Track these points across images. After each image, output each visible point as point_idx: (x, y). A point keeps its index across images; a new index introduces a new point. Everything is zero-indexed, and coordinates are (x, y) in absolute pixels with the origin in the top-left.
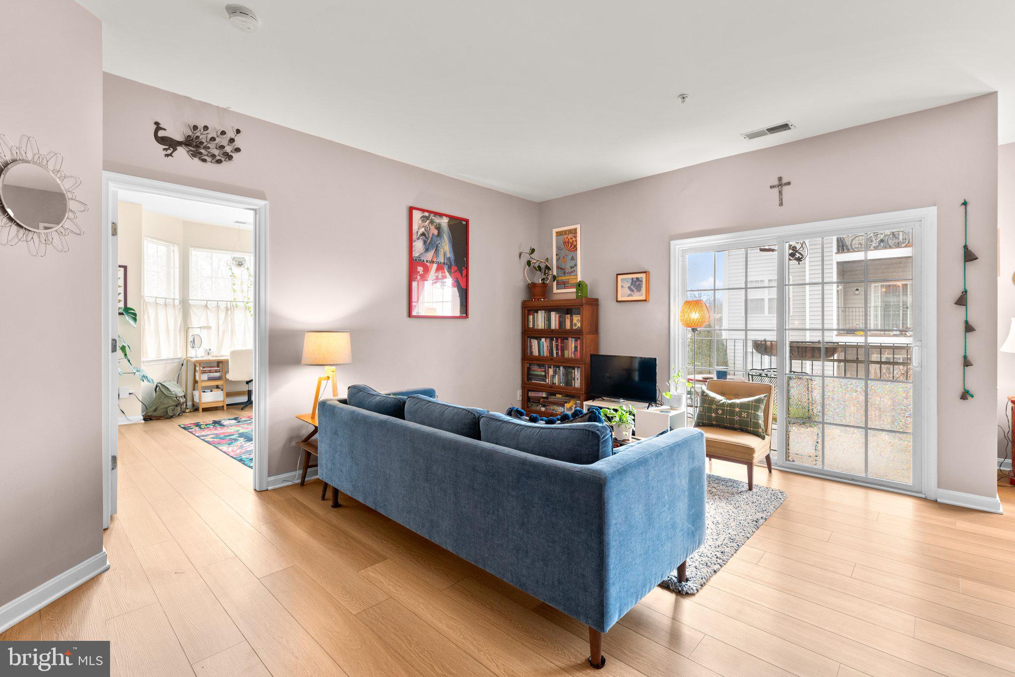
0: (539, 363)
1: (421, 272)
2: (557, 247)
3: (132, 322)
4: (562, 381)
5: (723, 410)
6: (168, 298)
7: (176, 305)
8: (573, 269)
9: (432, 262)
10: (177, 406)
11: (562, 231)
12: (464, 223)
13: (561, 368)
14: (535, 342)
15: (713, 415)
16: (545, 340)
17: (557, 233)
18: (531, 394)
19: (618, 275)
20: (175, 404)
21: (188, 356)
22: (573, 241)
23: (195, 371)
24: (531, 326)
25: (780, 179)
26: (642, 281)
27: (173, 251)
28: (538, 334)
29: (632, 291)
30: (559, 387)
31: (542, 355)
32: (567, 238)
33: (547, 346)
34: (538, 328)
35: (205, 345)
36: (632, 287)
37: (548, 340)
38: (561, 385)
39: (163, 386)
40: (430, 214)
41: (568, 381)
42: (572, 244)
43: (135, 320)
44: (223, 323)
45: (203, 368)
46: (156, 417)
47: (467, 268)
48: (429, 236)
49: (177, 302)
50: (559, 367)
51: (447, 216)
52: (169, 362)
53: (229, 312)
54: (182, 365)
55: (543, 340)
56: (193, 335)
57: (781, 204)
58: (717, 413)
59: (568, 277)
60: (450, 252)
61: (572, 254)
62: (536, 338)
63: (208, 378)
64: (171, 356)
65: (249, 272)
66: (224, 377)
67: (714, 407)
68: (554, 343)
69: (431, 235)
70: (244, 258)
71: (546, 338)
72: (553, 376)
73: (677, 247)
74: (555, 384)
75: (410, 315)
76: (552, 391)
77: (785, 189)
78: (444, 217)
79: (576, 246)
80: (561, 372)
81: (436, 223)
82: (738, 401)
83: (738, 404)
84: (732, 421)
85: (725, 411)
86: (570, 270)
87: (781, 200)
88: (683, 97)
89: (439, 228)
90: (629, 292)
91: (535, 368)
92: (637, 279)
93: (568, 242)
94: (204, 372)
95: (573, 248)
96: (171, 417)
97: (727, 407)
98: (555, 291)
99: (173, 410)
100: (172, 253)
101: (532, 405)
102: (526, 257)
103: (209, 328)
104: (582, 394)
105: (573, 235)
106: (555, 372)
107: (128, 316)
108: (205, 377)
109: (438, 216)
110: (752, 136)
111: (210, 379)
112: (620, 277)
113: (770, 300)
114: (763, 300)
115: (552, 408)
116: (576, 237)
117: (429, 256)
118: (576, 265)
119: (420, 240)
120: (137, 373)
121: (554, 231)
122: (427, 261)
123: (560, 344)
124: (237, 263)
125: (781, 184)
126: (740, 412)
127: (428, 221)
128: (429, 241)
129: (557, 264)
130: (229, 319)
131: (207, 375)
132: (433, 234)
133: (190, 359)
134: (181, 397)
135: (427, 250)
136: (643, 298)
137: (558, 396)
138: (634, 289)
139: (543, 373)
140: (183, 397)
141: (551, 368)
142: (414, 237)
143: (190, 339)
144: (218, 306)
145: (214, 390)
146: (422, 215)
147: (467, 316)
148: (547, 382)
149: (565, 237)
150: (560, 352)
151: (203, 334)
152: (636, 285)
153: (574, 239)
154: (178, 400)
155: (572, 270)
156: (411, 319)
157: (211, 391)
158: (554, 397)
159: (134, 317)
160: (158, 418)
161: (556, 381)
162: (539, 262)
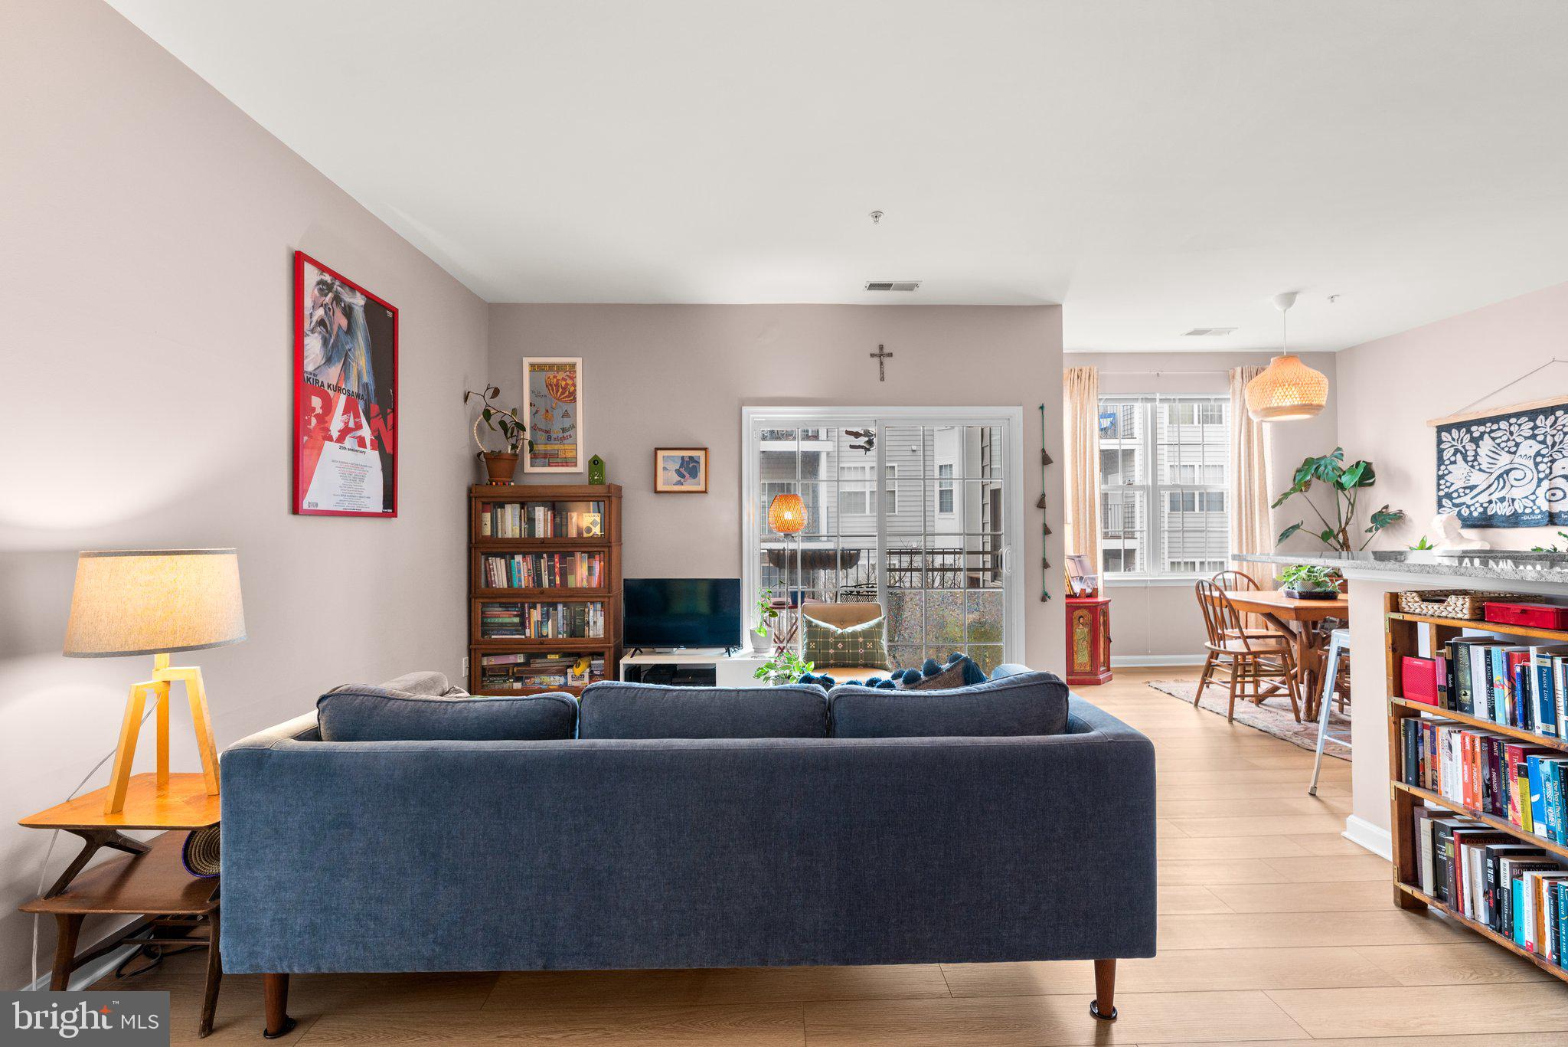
0: (504, 600)
1: (319, 411)
2: (532, 391)
4: (561, 629)
5: (844, 643)
8: (567, 434)
9: (338, 389)
11: (545, 365)
12: (390, 314)
13: (560, 607)
14: (498, 566)
15: (831, 651)
16: (524, 557)
17: (532, 365)
18: (485, 662)
19: (657, 449)
22: (567, 384)
24: (487, 531)
25: (881, 347)
26: (699, 463)
28: (507, 549)
29: (683, 476)
30: (555, 640)
31: (516, 585)
32: (555, 377)
33: (529, 570)
34: (506, 536)
36: (682, 470)
37: (529, 558)
38: (560, 636)
40: (336, 283)
41: (577, 629)
42: (564, 389)
47: (395, 411)
48: (332, 329)
50: (554, 606)
51: (364, 292)
55: (518, 558)
57: (882, 379)
58: (836, 648)
59: (556, 447)
60: (368, 373)
61: (565, 407)
62: (502, 555)
67: (832, 640)
68: (544, 563)
69: (335, 328)
71: (525, 554)
72: (541, 624)
73: (751, 416)
74: (547, 636)
75: (296, 508)
76: (537, 650)
77: (887, 361)
78: (358, 294)
79: (573, 394)
80: (560, 615)
81: (344, 302)
82: (859, 628)
83: (860, 632)
84: (856, 656)
85: (847, 644)
86: (561, 435)
87: (882, 373)
88: (876, 215)
89: (348, 312)
90: (677, 478)
91: (497, 610)
92: (691, 458)
93: (557, 385)
95: (568, 397)
97: (848, 638)
98: (528, 468)
101: (491, 681)
102: (478, 403)
104: (609, 648)
105: (568, 373)
106: (546, 616)
109: (347, 288)
110: (873, 286)
112: (660, 454)
113: (872, 493)
114: (863, 493)
115: (537, 680)
116: (573, 378)
117: (332, 375)
118: (574, 427)
119: (316, 334)
121: (527, 361)
122: (329, 386)
123: (558, 565)
125: (881, 354)
126: (865, 643)
127: (330, 295)
128: (332, 341)
129: (531, 423)
132: (340, 327)
135: (329, 360)
136: (701, 488)
137: (551, 657)
138: (685, 473)
139: (516, 620)
141: (535, 608)
142: (307, 326)
146: (319, 278)
147: (394, 514)
148: (528, 634)
149: (551, 374)
150: (558, 579)
152: (689, 468)
153: (570, 382)
155: (565, 435)
156: (297, 517)
158: (545, 660)
161: (549, 630)
162: (502, 414)
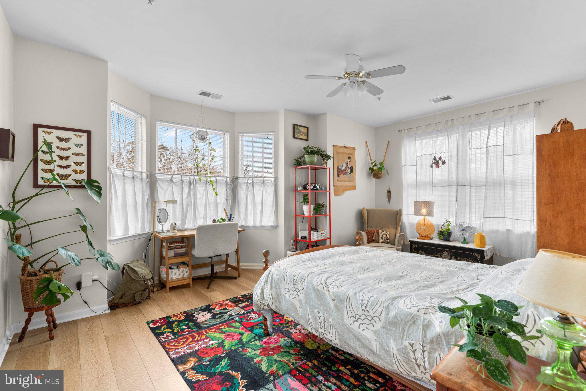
3: (95, 197)
6: (136, 171)
7: (143, 178)
10: (144, 290)
20: (143, 288)
21: (155, 230)
23: (162, 247)
27: (141, 123)
35: (171, 220)
39: (131, 268)
43: (99, 194)
44: (187, 196)
45: (170, 244)
46: (124, 304)
49: (144, 176)
52: (137, 238)
53: (192, 186)
54: (150, 240)
56: (160, 210)
63: (175, 254)
64: (139, 232)
65: (211, 146)
66: (189, 253)
70: (206, 132)
94: (170, 249)
96: (139, 303)
99: (141, 295)
100: (140, 125)
103: (174, 202)
107: (91, 189)
108: (172, 253)
111: (177, 256)
120: (100, 259)
124: (200, 137)
130: (192, 193)
131: (173, 252)
133: (157, 234)
134: (149, 279)
140: (151, 279)
143: (157, 213)
144: (182, 180)
145: (180, 266)
151: (169, 208)
154: (146, 284)
157: (177, 268)
159: (99, 190)
160: (125, 305)
